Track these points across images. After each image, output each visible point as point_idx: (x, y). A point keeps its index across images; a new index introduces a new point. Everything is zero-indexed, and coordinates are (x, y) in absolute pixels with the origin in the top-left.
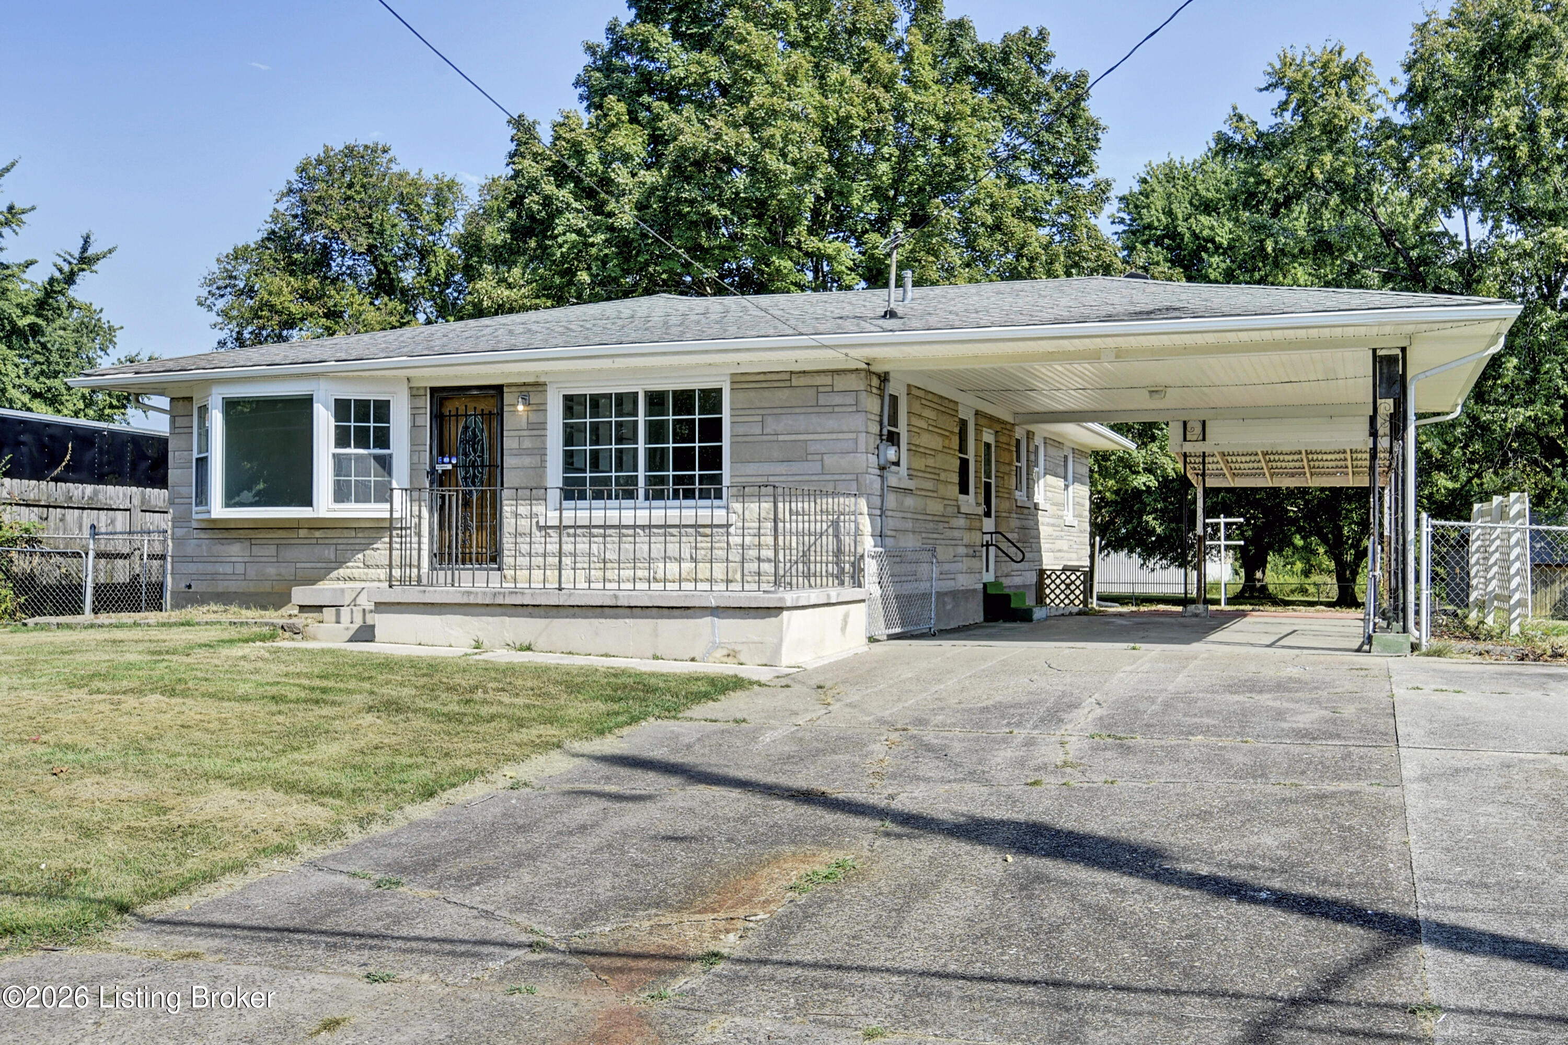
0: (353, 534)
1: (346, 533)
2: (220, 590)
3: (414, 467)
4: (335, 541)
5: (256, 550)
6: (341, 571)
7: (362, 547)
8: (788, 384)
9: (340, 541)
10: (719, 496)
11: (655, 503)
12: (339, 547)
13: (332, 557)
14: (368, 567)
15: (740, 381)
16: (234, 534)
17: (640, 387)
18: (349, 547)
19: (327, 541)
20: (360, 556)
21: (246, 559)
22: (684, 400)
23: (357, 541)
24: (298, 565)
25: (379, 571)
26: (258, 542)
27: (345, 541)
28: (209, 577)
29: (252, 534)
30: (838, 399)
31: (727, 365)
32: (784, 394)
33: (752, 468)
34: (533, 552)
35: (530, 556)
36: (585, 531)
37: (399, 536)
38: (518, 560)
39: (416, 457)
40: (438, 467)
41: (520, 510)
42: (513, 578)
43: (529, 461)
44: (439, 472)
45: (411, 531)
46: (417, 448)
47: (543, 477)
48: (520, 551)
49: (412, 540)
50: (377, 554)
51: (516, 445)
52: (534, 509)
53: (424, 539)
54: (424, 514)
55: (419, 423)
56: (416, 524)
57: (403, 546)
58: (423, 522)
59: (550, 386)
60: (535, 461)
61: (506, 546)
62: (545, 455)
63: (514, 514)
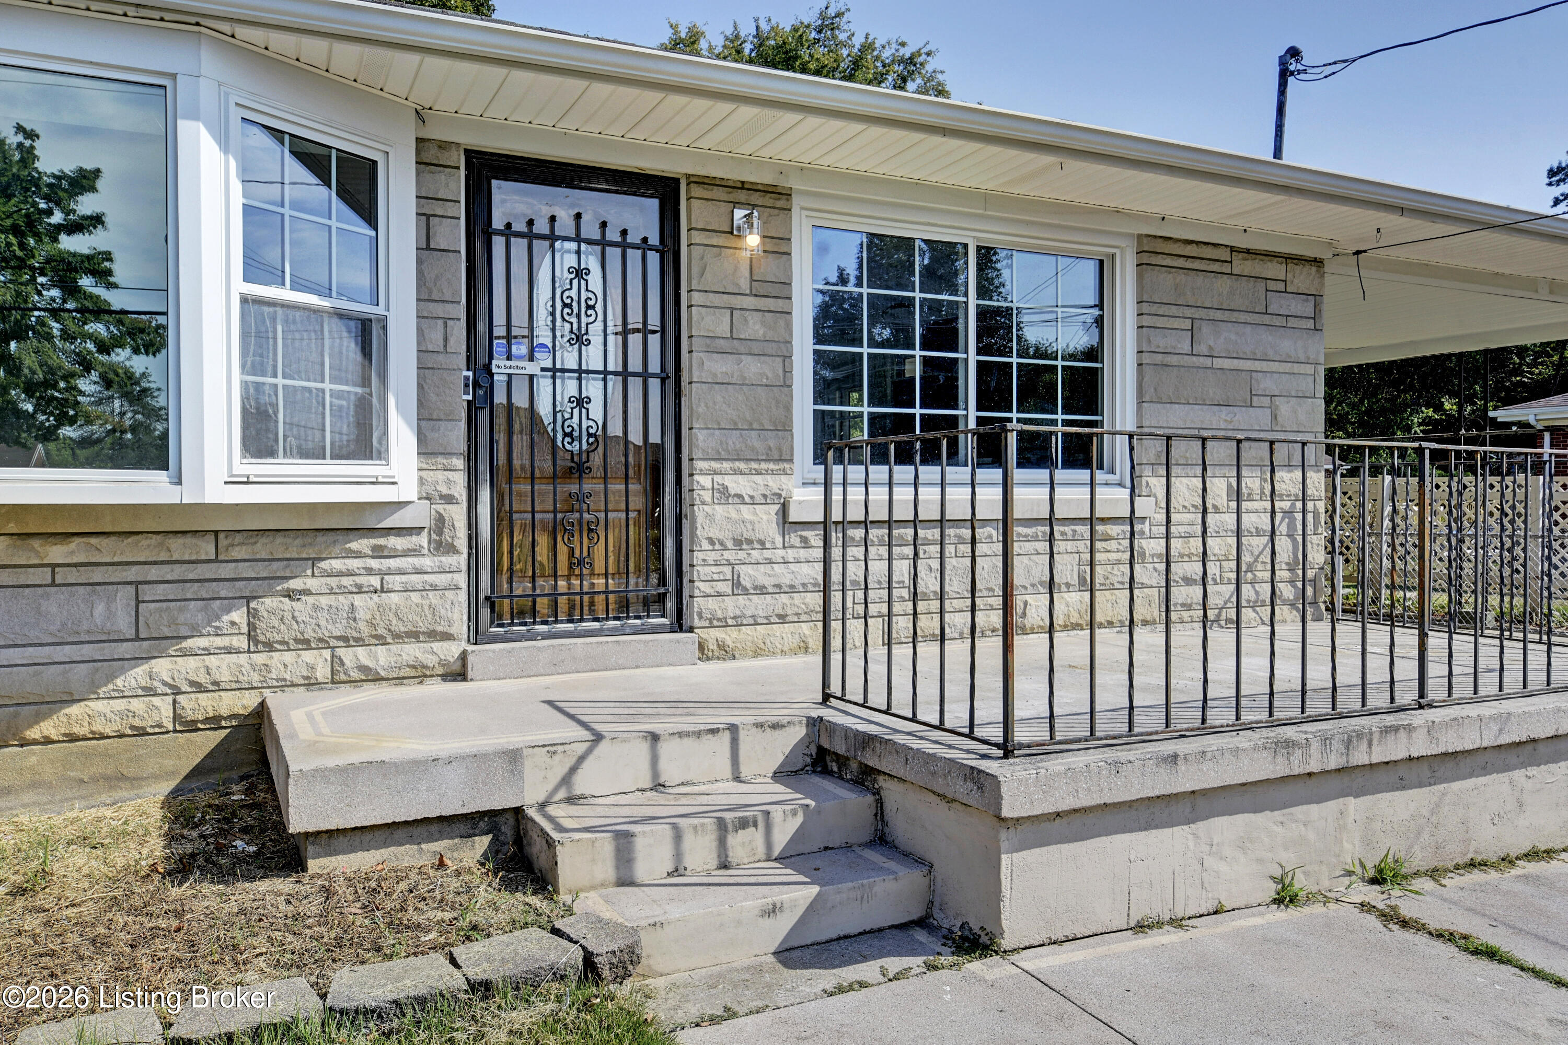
0: (207, 549)
1: (178, 548)
3: (430, 361)
4: (132, 574)
6: (162, 667)
7: (245, 588)
8: (1226, 268)
9: (154, 573)
12: (148, 592)
13: (124, 624)
14: (269, 647)
15: (1159, 255)
18: (191, 590)
19: (97, 575)
20: (239, 616)
23: (226, 571)
25: (308, 656)
27: (175, 572)
30: (1293, 306)
32: (1223, 285)
33: (1178, 415)
34: (768, 582)
35: (761, 590)
36: (876, 533)
37: (379, 553)
38: (731, 606)
39: (435, 337)
40: (500, 366)
41: (737, 484)
42: (722, 646)
43: (753, 368)
44: (499, 380)
45: (423, 540)
46: (439, 310)
47: (788, 408)
48: (736, 583)
49: (427, 562)
50: (302, 607)
51: (723, 328)
52: (774, 483)
53: (460, 560)
54: (460, 490)
55: (440, 241)
56: (440, 519)
57: (395, 581)
58: (458, 515)
59: (797, 202)
60: (770, 369)
61: (702, 571)
62: (787, 358)
63: (724, 495)
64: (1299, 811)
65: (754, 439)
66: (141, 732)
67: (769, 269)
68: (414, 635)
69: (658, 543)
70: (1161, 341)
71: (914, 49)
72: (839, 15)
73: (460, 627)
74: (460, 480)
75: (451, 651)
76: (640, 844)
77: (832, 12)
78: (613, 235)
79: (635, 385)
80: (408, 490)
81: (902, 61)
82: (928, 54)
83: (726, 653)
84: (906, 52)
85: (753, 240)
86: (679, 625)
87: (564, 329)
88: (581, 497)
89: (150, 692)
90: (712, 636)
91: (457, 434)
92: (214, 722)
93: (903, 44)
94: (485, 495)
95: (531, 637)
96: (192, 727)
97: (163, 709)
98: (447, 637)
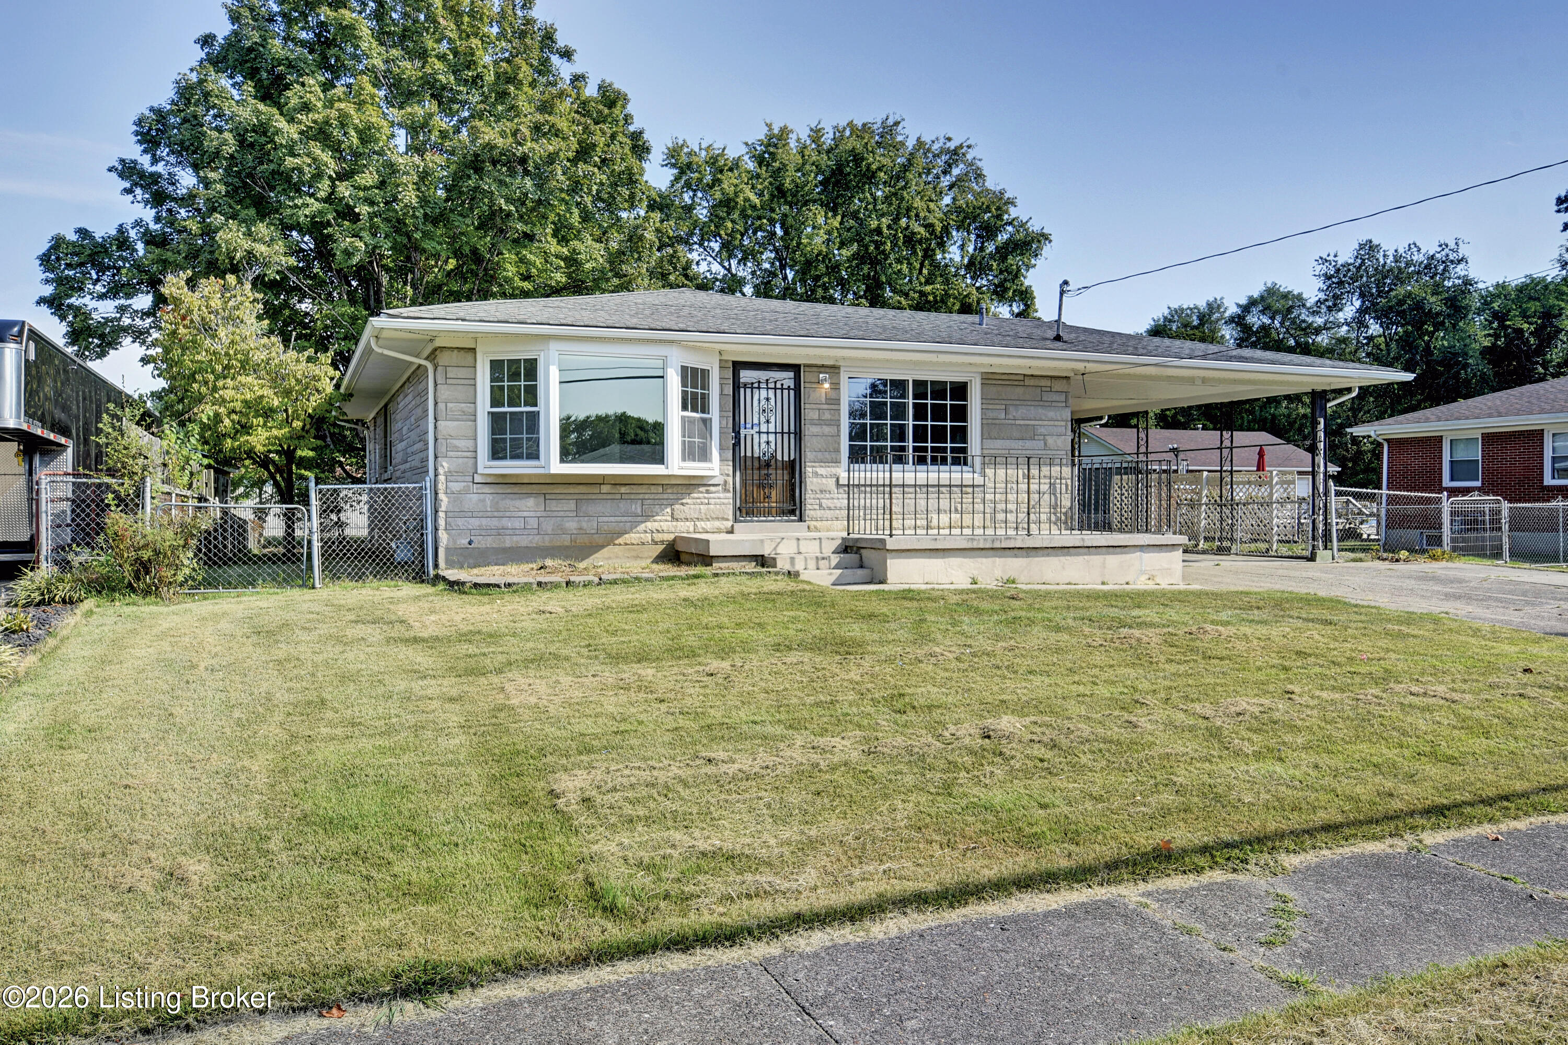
0: (660, 489)
1: (653, 488)
2: (508, 544)
3: (723, 431)
4: (641, 496)
5: (553, 505)
6: (649, 524)
7: (671, 502)
8: (1023, 383)
9: (647, 496)
10: (965, 464)
11: (919, 467)
12: (646, 502)
13: (639, 511)
14: (677, 520)
15: (989, 379)
16: (525, 489)
17: (910, 376)
18: (656, 502)
19: (632, 497)
20: (669, 510)
21: (539, 514)
22: (939, 389)
23: (665, 496)
24: (600, 519)
25: (688, 524)
26: (553, 497)
27: (652, 496)
28: (494, 532)
29: (545, 489)
30: (1055, 397)
31: (982, 365)
32: (1020, 390)
33: (999, 443)
34: (832, 506)
35: (830, 509)
36: (874, 489)
37: (708, 492)
38: (819, 513)
39: (724, 422)
40: (743, 432)
41: (821, 471)
42: (815, 527)
43: (826, 430)
44: (742, 436)
45: (720, 488)
46: (725, 414)
47: (839, 444)
48: (820, 505)
49: (721, 495)
50: (686, 508)
51: (816, 417)
52: (834, 470)
53: (730, 495)
54: (731, 473)
55: (725, 392)
56: (726, 482)
57: (712, 501)
58: (730, 480)
59: (842, 369)
60: (833, 430)
61: (809, 501)
62: (839, 426)
63: (816, 474)
64: (979, 560)
65: (827, 455)
66: (643, 544)
67: (833, 395)
68: (718, 518)
69: (793, 490)
70: (990, 414)
71: (958, 144)
72: (897, 124)
73: (731, 517)
74: (731, 468)
75: (729, 524)
76: (797, 561)
77: (890, 122)
78: (779, 386)
79: (786, 436)
80: (716, 472)
81: (948, 151)
82: (969, 147)
83: (817, 529)
84: (952, 145)
85: (827, 385)
86: (801, 520)
87: (763, 419)
88: (768, 475)
89: (646, 532)
90: (812, 524)
91: (730, 454)
92: (662, 542)
93: (949, 139)
94: (738, 474)
95: (752, 521)
96: (656, 543)
97: (648, 537)
98: (727, 520)
